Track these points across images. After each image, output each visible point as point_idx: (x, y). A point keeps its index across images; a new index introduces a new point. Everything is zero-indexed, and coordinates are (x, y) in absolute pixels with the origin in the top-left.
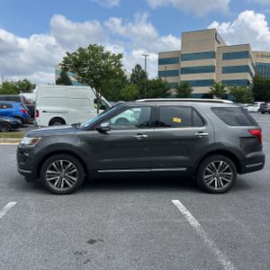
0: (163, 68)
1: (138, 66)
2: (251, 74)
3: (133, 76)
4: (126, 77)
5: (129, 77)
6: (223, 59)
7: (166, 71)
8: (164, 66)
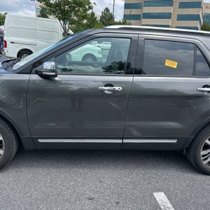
0: (128, 12)
1: (107, 10)
2: (200, 22)
3: (102, 17)
4: (96, 19)
5: (98, 19)
6: (179, 8)
7: (130, 15)
8: (129, 10)
